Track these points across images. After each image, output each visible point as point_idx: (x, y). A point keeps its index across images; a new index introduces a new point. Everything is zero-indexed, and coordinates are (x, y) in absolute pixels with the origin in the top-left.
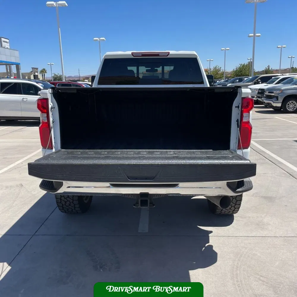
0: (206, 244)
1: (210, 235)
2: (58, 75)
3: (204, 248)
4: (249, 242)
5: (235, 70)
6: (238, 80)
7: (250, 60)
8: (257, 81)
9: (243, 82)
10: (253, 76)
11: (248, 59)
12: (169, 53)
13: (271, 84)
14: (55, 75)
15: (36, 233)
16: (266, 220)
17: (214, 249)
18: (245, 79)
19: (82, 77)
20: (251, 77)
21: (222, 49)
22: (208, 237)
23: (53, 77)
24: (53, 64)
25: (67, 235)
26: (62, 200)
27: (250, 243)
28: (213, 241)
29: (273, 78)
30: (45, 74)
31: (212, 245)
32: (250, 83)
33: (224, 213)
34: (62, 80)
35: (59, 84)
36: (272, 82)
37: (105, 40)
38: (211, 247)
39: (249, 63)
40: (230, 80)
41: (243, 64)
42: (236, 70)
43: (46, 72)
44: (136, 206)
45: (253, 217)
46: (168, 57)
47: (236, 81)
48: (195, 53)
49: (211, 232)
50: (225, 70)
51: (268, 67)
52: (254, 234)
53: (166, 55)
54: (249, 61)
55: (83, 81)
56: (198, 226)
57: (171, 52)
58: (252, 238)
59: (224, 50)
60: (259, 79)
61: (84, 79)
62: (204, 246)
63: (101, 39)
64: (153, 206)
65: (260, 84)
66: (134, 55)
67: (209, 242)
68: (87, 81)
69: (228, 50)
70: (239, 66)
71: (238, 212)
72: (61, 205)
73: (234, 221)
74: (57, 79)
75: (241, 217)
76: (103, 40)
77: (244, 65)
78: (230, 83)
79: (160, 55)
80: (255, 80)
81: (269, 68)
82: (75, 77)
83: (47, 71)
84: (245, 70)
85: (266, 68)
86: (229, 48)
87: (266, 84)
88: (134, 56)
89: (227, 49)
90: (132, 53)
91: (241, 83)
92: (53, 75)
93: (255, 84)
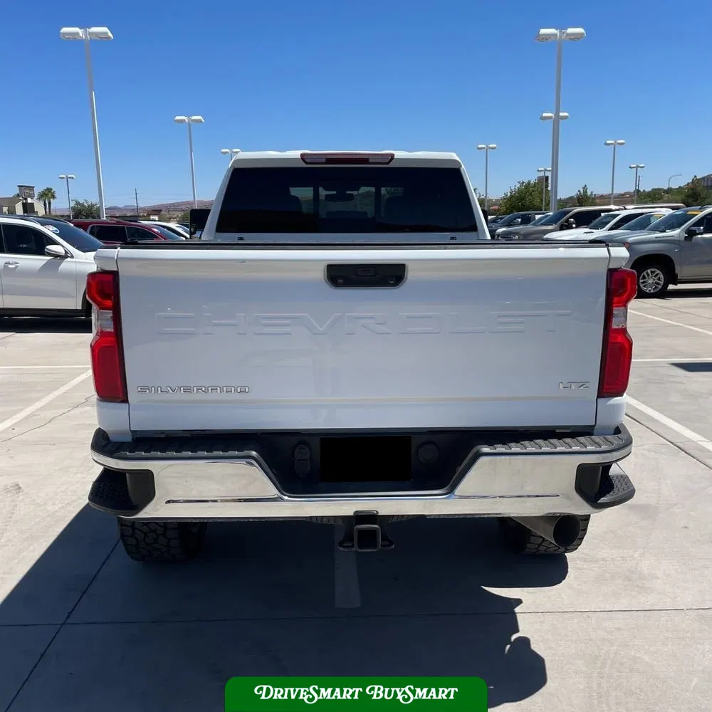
0: (511, 635)
1: (517, 610)
2: (86, 205)
3: (508, 646)
4: (617, 626)
5: (509, 194)
6: (520, 220)
7: (543, 172)
8: (567, 221)
9: (534, 225)
10: (557, 211)
11: (538, 171)
12: (393, 156)
13: (600, 230)
14: (78, 203)
15: (67, 618)
16: (645, 566)
17: (534, 647)
18: (537, 217)
19: (144, 209)
20: (551, 213)
21: (480, 146)
22: (514, 614)
23: (73, 209)
24: (73, 178)
25: (153, 622)
26: (136, 529)
27: (619, 629)
28: (528, 626)
29: (603, 214)
30: (52, 200)
31: (528, 636)
32: (550, 227)
33: (545, 551)
34: (100, 218)
35: (92, 227)
36: (601, 225)
37: (203, 121)
38: (525, 642)
39: (540, 179)
40: (501, 219)
41: (526, 181)
42: (511, 196)
43: (54, 197)
44: (344, 547)
45: (613, 559)
46: (391, 165)
47: (515, 221)
48: (454, 156)
49: (519, 602)
50: (486, 197)
51: (583, 188)
52: (624, 603)
53: (387, 161)
54: (542, 174)
55: (146, 218)
56: (483, 587)
57: (399, 154)
58: (620, 615)
59: (484, 148)
60: (571, 217)
61: (149, 215)
62: (509, 642)
63: (194, 118)
64: (389, 546)
65: (573, 228)
66: (308, 161)
67: (517, 631)
68: (156, 218)
69: (493, 148)
70: (518, 185)
71: (579, 547)
72: (134, 542)
73: (569, 570)
74: (83, 213)
75: (585, 560)
76: (200, 121)
77: (529, 183)
78: (501, 227)
79: (370, 161)
80: (561, 221)
81: (586, 192)
82: (126, 209)
83: (56, 195)
84: (531, 195)
85: (579, 191)
86: (495, 146)
87: (588, 230)
88: (307, 163)
89: (491, 146)
90: (302, 155)
91: (529, 226)
92: (73, 204)
93: (562, 228)
